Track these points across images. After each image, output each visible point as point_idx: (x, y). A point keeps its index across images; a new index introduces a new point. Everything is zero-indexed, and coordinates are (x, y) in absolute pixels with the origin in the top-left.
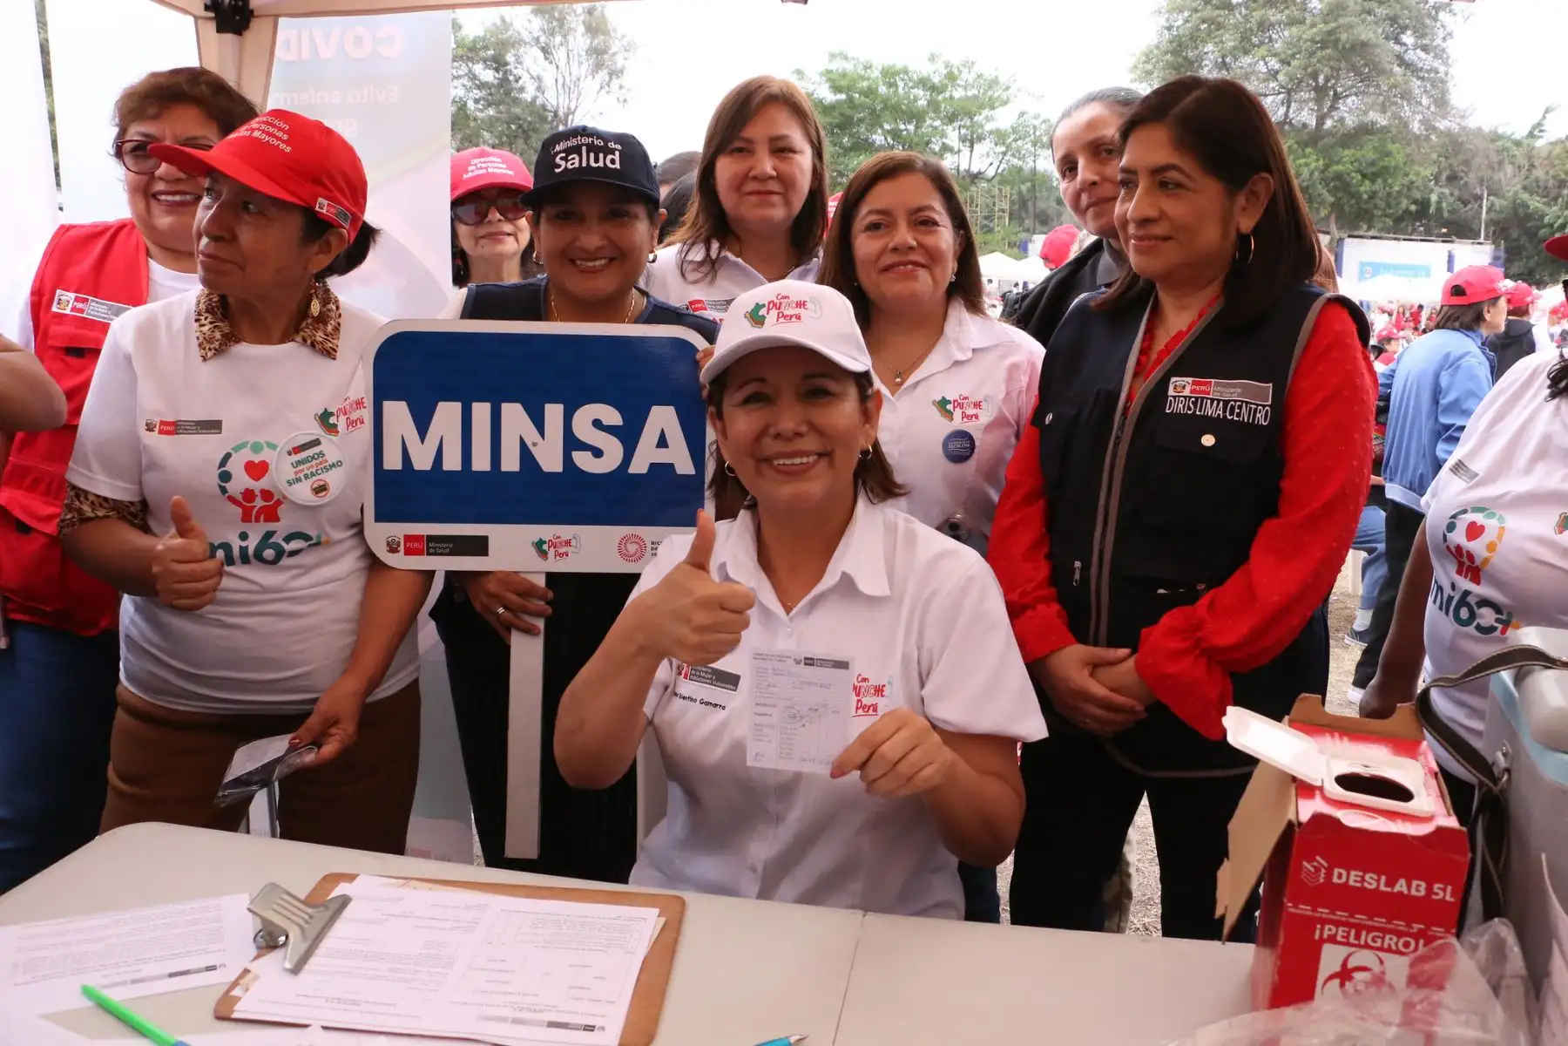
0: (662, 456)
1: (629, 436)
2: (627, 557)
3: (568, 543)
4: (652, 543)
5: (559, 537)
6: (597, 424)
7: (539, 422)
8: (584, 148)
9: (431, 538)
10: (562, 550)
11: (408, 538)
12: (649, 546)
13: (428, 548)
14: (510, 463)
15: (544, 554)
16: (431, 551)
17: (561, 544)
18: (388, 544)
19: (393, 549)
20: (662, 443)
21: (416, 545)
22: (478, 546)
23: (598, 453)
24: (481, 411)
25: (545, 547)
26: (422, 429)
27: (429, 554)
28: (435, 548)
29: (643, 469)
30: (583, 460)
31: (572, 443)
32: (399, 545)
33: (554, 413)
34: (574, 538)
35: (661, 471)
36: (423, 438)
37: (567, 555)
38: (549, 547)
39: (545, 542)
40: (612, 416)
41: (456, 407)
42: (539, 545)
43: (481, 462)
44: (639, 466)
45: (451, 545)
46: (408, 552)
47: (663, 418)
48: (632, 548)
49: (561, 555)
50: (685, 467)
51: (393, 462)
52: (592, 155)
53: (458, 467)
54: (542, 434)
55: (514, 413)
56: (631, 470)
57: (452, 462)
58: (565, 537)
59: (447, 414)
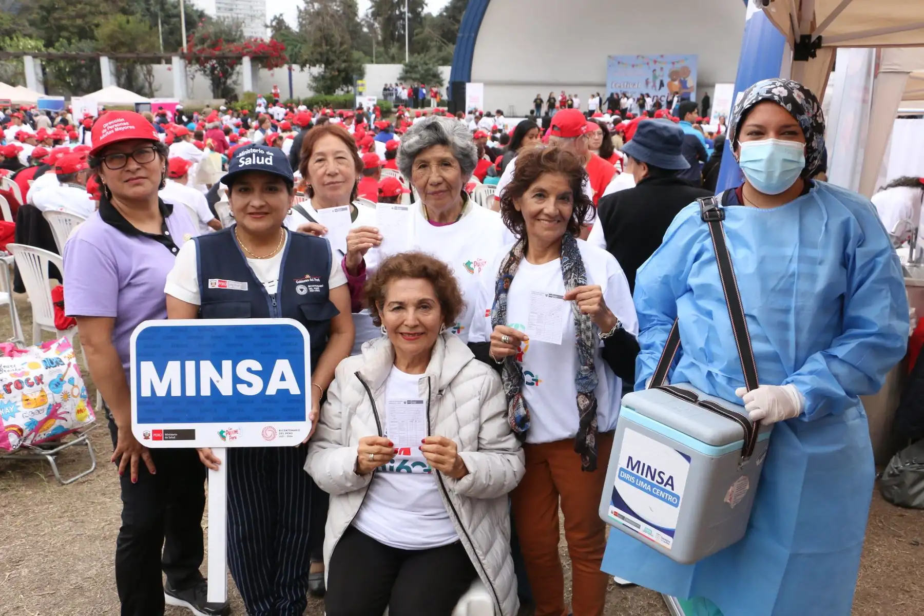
0: (283, 386)
1: (265, 375)
2: (267, 439)
3: (236, 432)
4: (280, 430)
5: (231, 429)
6: (249, 370)
7: (219, 370)
8: (254, 155)
9: (166, 431)
10: (233, 436)
11: (154, 432)
12: (278, 433)
13: (165, 436)
14: (206, 391)
15: (224, 438)
16: (166, 438)
17: (232, 432)
18: (144, 435)
19: (146, 437)
20: (283, 378)
22: (190, 435)
23: (250, 385)
24: (190, 365)
25: (224, 434)
26: (161, 375)
27: (165, 440)
28: (168, 436)
29: (274, 393)
30: (243, 389)
31: (236, 380)
32: (149, 436)
33: (227, 365)
34: (239, 429)
35: (283, 393)
36: (161, 380)
37: (236, 438)
38: (226, 434)
39: (224, 431)
40: (257, 366)
41: (178, 364)
42: (221, 433)
43: (191, 391)
44: (271, 391)
45: (177, 435)
46: (155, 438)
47: (282, 366)
48: (269, 433)
49: (233, 438)
50: (295, 390)
51: (146, 393)
52: (258, 158)
53: (179, 394)
54: (221, 375)
55: (207, 367)
56: (268, 393)
57: (176, 392)
58: (234, 429)
59: (173, 367)
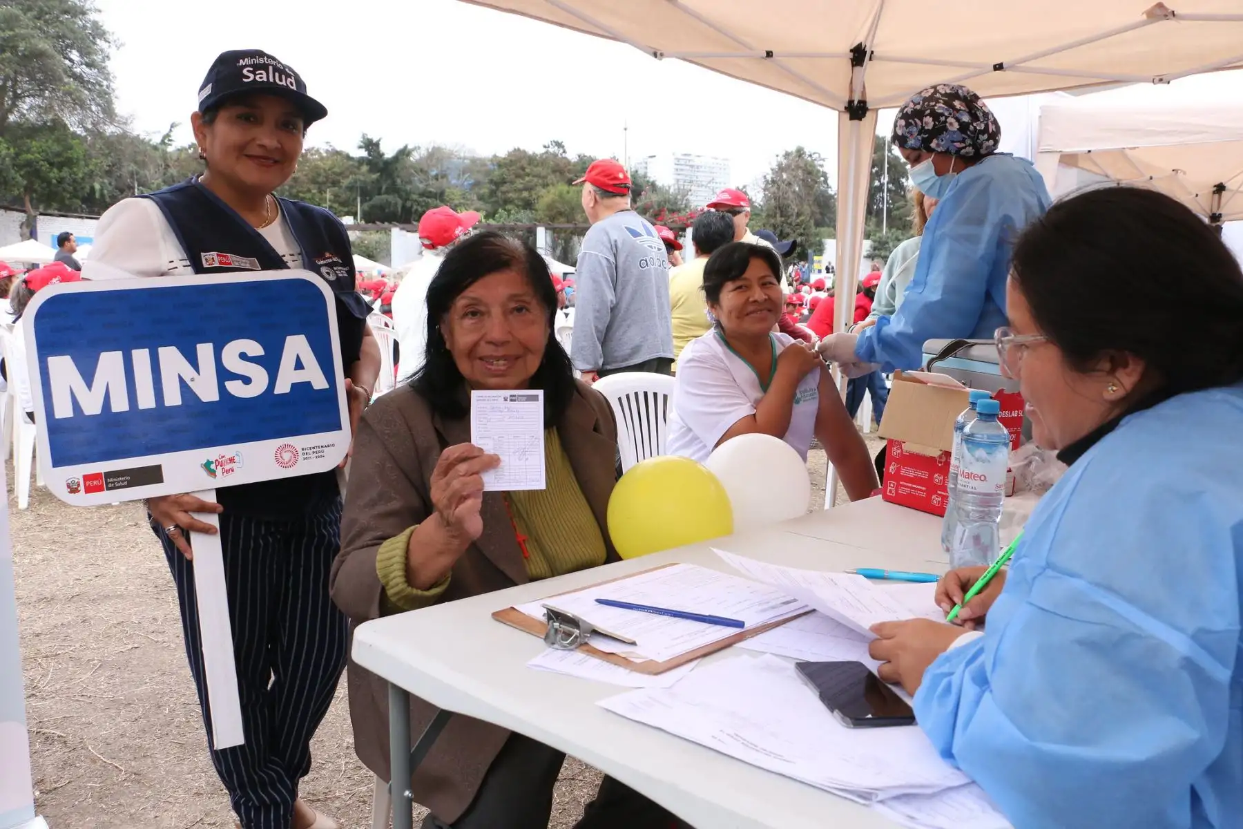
0: (300, 377)
1: (271, 362)
2: (284, 465)
3: (232, 460)
4: (303, 449)
5: (223, 457)
6: (243, 356)
7: (193, 361)
8: (271, 68)
9: (109, 475)
10: (227, 467)
11: (86, 478)
12: (300, 452)
13: (107, 484)
14: (173, 398)
15: (212, 473)
16: (110, 485)
17: (226, 461)
18: (68, 486)
19: (73, 490)
20: (299, 365)
21: (95, 483)
22: (153, 475)
23: (247, 380)
24: (141, 357)
25: (213, 466)
26: (88, 378)
27: (108, 489)
28: (114, 482)
29: (287, 390)
30: (235, 388)
31: (224, 375)
32: (79, 485)
33: (205, 351)
34: (237, 455)
35: (302, 388)
36: (89, 385)
37: (233, 471)
38: (216, 466)
39: (212, 462)
40: (255, 349)
41: (117, 356)
42: (207, 465)
43: (146, 401)
44: (282, 387)
45: (128, 478)
46: (89, 490)
47: (296, 346)
48: (287, 456)
49: (227, 471)
50: (320, 383)
51: (63, 411)
52: (277, 74)
53: (126, 408)
54: (197, 370)
55: (170, 356)
56: (276, 392)
57: (120, 404)
58: (228, 456)
59: (110, 362)
